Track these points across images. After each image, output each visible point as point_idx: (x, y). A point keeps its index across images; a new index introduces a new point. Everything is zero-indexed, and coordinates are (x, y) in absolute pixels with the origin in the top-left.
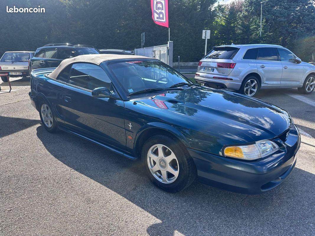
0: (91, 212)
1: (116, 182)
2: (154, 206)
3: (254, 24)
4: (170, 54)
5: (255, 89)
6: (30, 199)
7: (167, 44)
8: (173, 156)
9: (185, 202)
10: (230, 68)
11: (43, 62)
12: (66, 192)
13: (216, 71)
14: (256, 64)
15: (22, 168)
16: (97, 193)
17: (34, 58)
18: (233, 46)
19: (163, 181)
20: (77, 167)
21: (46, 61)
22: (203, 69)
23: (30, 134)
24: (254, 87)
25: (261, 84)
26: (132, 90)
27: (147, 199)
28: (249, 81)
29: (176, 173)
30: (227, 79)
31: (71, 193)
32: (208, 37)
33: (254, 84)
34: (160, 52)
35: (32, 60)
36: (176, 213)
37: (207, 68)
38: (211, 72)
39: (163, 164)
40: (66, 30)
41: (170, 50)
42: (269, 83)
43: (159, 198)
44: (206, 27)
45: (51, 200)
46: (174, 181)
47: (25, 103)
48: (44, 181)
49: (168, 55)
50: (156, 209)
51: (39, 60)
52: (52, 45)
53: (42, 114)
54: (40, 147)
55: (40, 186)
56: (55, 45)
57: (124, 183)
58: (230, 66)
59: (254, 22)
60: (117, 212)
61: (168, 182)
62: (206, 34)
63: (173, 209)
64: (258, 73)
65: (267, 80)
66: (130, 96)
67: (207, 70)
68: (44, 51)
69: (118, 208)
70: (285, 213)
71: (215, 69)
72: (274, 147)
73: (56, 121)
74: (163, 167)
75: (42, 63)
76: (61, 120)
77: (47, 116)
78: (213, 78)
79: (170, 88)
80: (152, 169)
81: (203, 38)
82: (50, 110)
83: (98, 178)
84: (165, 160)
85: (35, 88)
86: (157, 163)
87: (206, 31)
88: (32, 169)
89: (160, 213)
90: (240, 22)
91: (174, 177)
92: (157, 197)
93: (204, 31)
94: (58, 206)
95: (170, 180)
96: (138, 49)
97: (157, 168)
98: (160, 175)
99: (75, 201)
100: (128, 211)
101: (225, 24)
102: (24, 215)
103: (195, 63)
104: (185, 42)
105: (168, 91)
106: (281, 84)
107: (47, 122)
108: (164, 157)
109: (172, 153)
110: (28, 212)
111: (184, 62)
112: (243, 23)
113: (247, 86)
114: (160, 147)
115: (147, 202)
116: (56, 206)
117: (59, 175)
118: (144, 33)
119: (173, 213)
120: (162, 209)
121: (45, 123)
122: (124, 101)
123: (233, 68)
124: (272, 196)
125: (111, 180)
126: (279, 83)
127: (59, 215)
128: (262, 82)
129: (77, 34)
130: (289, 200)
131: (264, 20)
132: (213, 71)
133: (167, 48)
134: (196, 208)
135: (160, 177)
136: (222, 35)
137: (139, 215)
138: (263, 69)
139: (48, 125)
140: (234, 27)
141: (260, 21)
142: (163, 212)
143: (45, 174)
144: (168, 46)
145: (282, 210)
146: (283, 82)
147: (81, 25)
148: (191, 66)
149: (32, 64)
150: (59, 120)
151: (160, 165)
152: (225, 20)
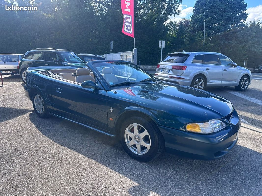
0: (82, 176)
1: (99, 155)
2: (131, 172)
3: (199, 37)
4: (134, 58)
5: (202, 86)
6: (32, 167)
7: (133, 50)
8: (146, 133)
9: (155, 169)
10: (183, 69)
11: (31, 62)
12: (60, 162)
13: (171, 72)
14: (202, 67)
15: (22, 144)
16: (86, 162)
17: (23, 59)
18: (184, 53)
19: (137, 153)
20: (67, 143)
21: (33, 62)
22: (161, 71)
23: (24, 118)
24: (201, 85)
25: (206, 83)
26: (112, 83)
27: (125, 167)
28: (197, 80)
29: (148, 146)
30: (180, 78)
31: (65, 163)
32: (163, 46)
33: (201, 82)
34: (126, 56)
35: (21, 61)
36: (149, 176)
37: (164, 69)
38: (167, 73)
39: (138, 140)
40: (47, 38)
41: (134, 55)
42: (213, 82)
43: (134, 166)
44: (161, 38)
45: (49, 168)
46: (146, 152)
47: (17, 95)
48: (42, 154)
49: (133, 59)
50: (133, 174)
51: (28, 61)
52: (39, 50)
53: (35, 103)
54: (34, 129)
55: (38, 157)
56: (41, 50)
57: (106, 155)
58: (183, 68)
59: (199, 35)
60: (103, 176)
61: (142, 153)
62: (162, 44)
63: (146, 174)
64: (204, 74)
65: (211, 80)
66: (111, 87)
67: (164, 71)
68: (32, 54)
69: (104, 173)
70: (232, 176)
71: (170, 70)
72: (222, 125)
73: (47, 107)
74: (138, 141)
75: (31, 64)
76: (52, 107)
77: (39, 104)
78: (169, 77)
79: (141, 82)
80: (128, 144)
81: (159, 47)
82: (42, 100)
83: (85, 152)
84: (140, 136)
85: (30, 82)
86: (133, 139)
87: (162, 42)
88: (30, 145)
89: (137, 176)
90: (187, 35)
91: (147, 149)
92: (133, 165)
93: (160, 42)
94: (56, 172)
95: (143, 152)
96: (107, 54)
97: (133, 142)
98: (134, 148)
99: (69, 169)
100: (112, 176)
101: (176, 36)
102: (29, 178)
103: (152, 66)
104: (145, 50)
105: (139, 84)
106: (222, 83)
107: (39, 109)
108: (138, 134)
109: (146, 130)
110: (32, 177)
111: (144, 66)
112: (190, 36)
113: (196, 84)
114: (135, 126)
115: (125, 169)
116: (54, 172)
117: (53, 150)
118: (112, 42)
119: (147, 176)
120: (138, 174)
121: (37, 110)
122: (107, 91)
123: (185, 70)
124: (221, 164)
125: (95, 153)
126: (220, 82)
127: (57, 179)
128: (207, 81)
129: (57, 41)
130: (234, 167)
131: (207, 34)
132: (169, 72)
133: (133, 53)
134: (164, 173)
135: (135, 150)
136: (174, 45)
137: (121, 178)
138: (208, 71)
139: (40, 111)
140: (183, 39)
141: (203, 34)
142: (139, 176)
143: (41, 149)
144: (133, 52)
145: (230, 174)
146: (223, 82)
147: (61, 34)
148: (149, 68)
149: (22, 64)
150: (50, 107)
151: (135, 140)
152: (176, 33)
